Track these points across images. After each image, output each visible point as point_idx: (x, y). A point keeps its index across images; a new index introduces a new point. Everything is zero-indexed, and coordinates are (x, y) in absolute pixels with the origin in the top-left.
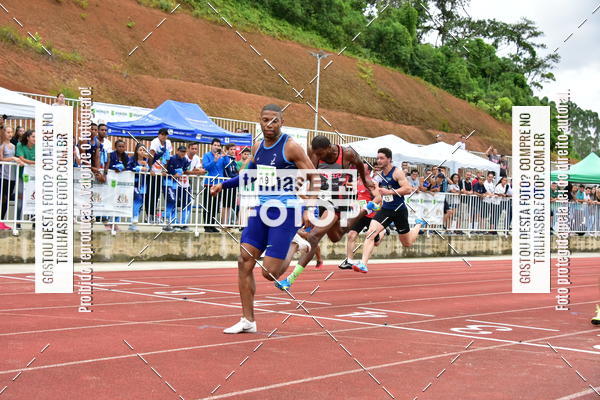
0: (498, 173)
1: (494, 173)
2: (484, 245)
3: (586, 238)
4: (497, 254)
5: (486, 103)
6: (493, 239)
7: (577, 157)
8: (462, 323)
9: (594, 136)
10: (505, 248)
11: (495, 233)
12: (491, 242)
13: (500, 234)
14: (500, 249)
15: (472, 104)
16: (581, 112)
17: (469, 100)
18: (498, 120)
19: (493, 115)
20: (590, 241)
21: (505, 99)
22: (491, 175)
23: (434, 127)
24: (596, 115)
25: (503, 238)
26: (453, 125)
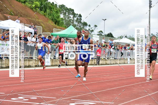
0: (33, 33)
1: (31, 33)
2: (28, 63)
3: (69, 60)
4: (33, 67)
5: (29, 4)
6: (31, 61)
7: (65, 27)
8: (16, 96)
9: (72, 19)
10: (36, 64)
11: (32, 58)
12: (30, 62)
13: (34, 58)
14: (34, 65)
15: (23, 4)
16: (67, 9)
17: (22, 2)
18: (34, 11)
19: (32, 9)
20: (70, 61)
21: (36, 2)
22: (30, 34)
23: (7, 13)
24: (73, 10)
25: (35, 60)
26: (15, 12)
